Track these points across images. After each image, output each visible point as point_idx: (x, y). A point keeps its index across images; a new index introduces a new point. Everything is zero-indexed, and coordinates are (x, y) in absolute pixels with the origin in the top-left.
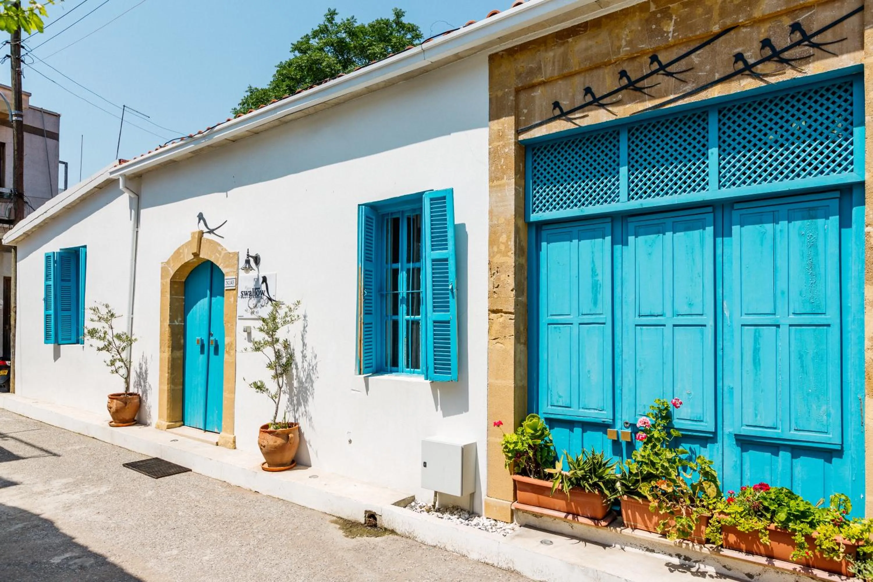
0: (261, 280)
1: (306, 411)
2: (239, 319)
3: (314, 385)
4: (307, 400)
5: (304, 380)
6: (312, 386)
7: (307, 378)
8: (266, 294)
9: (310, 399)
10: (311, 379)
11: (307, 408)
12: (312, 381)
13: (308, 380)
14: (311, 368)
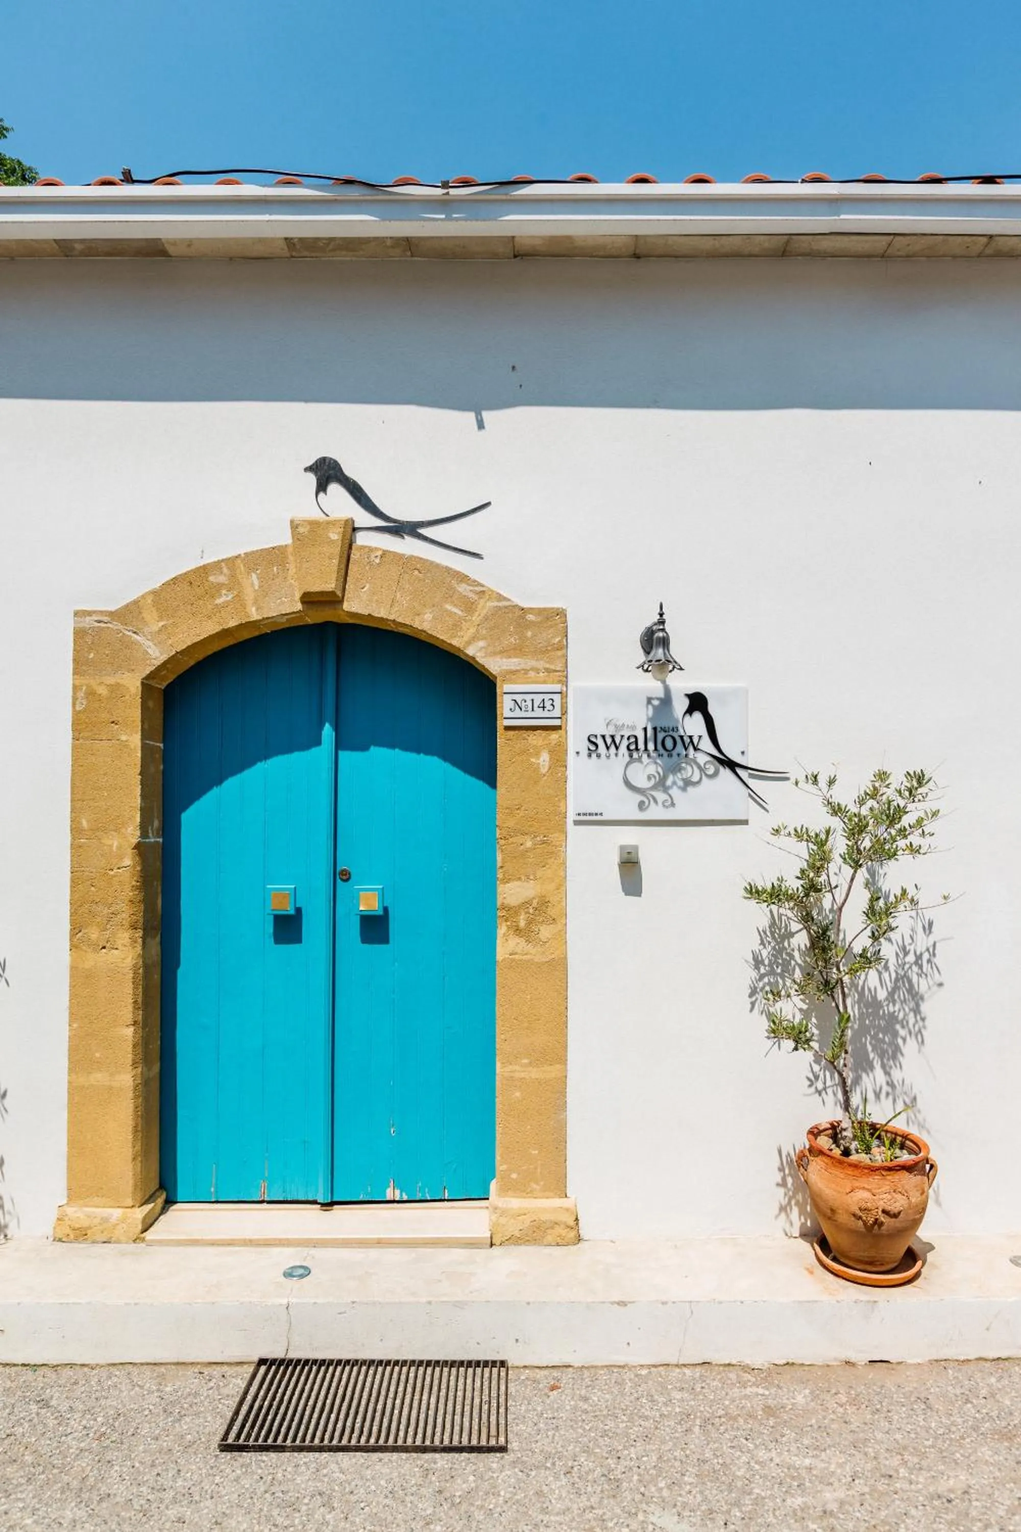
0: (680, 705)
1: (891, 1084)
2: (577, 823)
3: (924, 1007)
4: (897, 1050)
5: (882, 995)
6: (917, 1011)
7: (896, 988)
8: (706, 744)
9: (909, 1048)
10: (910, 989)
11: (896, 1075)
12: (916, 997)
13: (902, 993)
14: (911, 958)
